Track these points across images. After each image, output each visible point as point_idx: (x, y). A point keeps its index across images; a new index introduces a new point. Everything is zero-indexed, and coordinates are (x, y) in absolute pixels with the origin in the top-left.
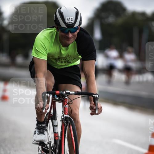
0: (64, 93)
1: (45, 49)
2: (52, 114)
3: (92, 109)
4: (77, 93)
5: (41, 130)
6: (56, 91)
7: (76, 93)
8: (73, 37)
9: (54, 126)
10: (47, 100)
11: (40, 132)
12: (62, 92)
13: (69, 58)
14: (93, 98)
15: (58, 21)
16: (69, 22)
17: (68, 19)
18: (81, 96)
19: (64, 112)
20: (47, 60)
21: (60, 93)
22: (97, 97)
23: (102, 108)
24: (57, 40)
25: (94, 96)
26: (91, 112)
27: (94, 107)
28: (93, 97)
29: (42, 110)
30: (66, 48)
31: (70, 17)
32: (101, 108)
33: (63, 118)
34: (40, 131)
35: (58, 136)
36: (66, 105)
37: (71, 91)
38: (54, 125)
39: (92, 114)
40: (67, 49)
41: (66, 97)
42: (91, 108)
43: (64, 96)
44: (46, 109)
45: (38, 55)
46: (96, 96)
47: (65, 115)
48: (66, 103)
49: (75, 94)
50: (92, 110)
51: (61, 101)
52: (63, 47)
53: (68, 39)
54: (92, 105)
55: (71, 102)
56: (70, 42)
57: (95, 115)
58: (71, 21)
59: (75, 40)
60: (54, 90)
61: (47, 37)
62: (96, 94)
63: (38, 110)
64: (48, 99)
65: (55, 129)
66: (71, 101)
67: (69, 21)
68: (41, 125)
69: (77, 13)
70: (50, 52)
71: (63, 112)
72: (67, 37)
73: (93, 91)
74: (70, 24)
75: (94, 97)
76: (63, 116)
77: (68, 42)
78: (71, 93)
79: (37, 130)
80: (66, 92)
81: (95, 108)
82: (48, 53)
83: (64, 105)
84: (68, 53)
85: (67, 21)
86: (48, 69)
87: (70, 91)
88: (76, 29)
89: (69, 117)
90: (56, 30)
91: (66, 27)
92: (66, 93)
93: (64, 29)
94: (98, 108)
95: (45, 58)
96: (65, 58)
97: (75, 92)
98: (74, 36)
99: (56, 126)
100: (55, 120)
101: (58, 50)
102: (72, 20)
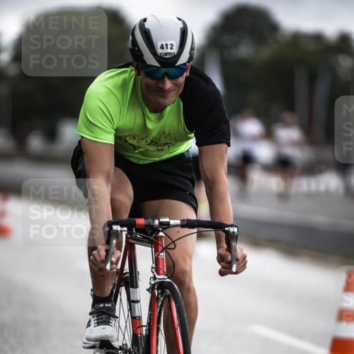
0: (157, 222)
1: (109, 117)
2: (126, 273)
3: (223, 261)
4: (188, 224)
5: (104, 316)
6: (137, 220)
7: (185, 223)
8: (175, 90)
9: (132, 302)
10: (114, 241)
11: (100, 321)
12: (150, 220)
13: (166, 138)
14: (224, 235)
15: (139, 50)
16: (166, 54)
17: (162, 45)
18: (195, 230)
19: (157, 269)
20: (113, 143)
21: (147, 223)
22: (233, 232)
23: (247, 258)
24: (136, 96)
25: (226, 229)
26: (220, 267)
27: (227, 257)
28: (225, 231)
29: (103, 265)
30: (158, 114)
31: (167, 41)
32: (245, 257)
33: (153, 282)
34: (101, 318)
35: (143, 326)
36: (162, 251)
37: (173, 219)
38: (132, 298)
39: (222, 273)
40: (160, 118)
41: (161, 234)
42: (221, 259)
43: (156, 230)
44: (112, 263)
45: (92, 132)
46: (231, 230)
47: (157, 277)
48: (160, 248)
49: (182, 226)
50: (222, 263)
51: (148, 242)
52: (151, 112)
53: (163, 92)
54: (223, 251)
55: (172, 246)
56: (166, 101)
57: (229, 276)
58: (169, 51)
59: (180, 96)
60: (132, 217)
61: (112, 89)
62: (232, 226)
63: (94, 265)
64: (118, 239)
65: (135, 310)
66: (173, 242)
67: (165, 51)
68: (102, 305)
69: (184, 32)
70: (120, 124)
71: (152, 268)
72: (160, 88)
73: (223, 219)
74: (167, 57)
75: (227, 233)
76: (155, 278)
77: (162, 101)
78: (172, 222)
79: (94, 317)
80: (161, 220)
81: (230, 258)
82: (115, 127)
83: (156, 251)
84: (162, 128)
85: (160, 51)
86: (117, 165)
87: (170, 219)
88: (182, 68)
89: (168, 280)
90: (134, 72)
91: (157, 65)
92: (161, 224)
93: (152, 69)
94: (237, 260)
95: (109, 139)
96: (156, 140)
97: (182, 221)
98: (176, 85)
99: (138, 302)
100: (133, 287)
101: (139, 120)
102: (171, 48)
